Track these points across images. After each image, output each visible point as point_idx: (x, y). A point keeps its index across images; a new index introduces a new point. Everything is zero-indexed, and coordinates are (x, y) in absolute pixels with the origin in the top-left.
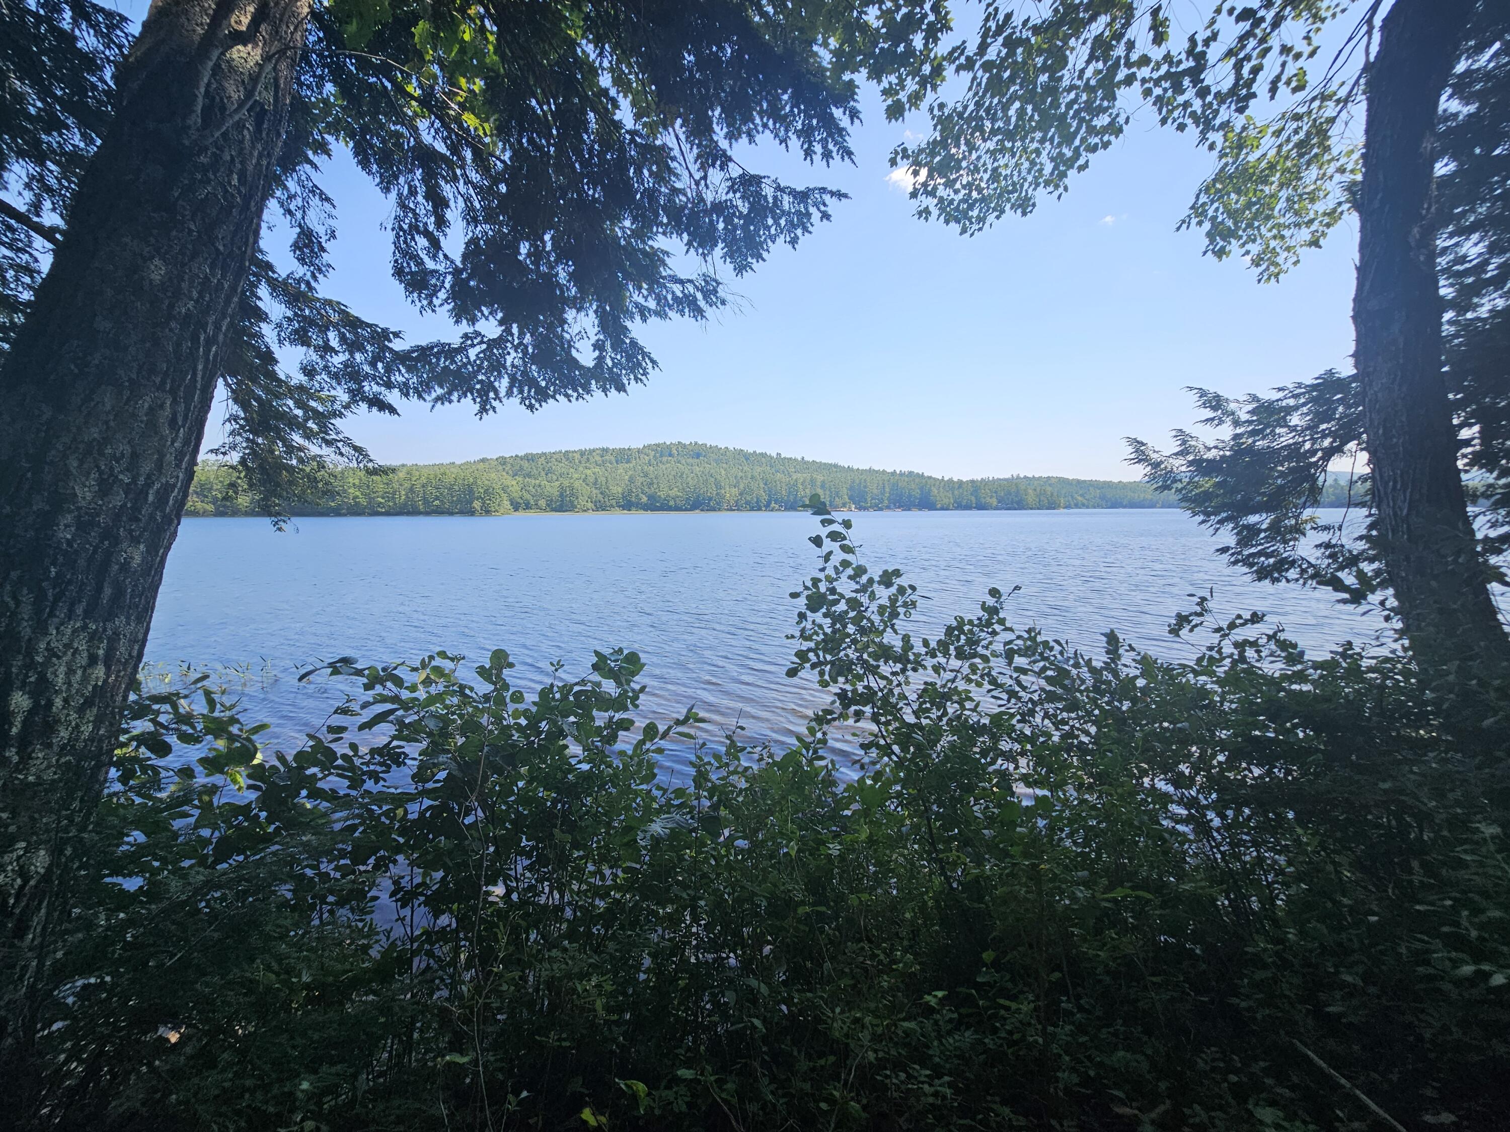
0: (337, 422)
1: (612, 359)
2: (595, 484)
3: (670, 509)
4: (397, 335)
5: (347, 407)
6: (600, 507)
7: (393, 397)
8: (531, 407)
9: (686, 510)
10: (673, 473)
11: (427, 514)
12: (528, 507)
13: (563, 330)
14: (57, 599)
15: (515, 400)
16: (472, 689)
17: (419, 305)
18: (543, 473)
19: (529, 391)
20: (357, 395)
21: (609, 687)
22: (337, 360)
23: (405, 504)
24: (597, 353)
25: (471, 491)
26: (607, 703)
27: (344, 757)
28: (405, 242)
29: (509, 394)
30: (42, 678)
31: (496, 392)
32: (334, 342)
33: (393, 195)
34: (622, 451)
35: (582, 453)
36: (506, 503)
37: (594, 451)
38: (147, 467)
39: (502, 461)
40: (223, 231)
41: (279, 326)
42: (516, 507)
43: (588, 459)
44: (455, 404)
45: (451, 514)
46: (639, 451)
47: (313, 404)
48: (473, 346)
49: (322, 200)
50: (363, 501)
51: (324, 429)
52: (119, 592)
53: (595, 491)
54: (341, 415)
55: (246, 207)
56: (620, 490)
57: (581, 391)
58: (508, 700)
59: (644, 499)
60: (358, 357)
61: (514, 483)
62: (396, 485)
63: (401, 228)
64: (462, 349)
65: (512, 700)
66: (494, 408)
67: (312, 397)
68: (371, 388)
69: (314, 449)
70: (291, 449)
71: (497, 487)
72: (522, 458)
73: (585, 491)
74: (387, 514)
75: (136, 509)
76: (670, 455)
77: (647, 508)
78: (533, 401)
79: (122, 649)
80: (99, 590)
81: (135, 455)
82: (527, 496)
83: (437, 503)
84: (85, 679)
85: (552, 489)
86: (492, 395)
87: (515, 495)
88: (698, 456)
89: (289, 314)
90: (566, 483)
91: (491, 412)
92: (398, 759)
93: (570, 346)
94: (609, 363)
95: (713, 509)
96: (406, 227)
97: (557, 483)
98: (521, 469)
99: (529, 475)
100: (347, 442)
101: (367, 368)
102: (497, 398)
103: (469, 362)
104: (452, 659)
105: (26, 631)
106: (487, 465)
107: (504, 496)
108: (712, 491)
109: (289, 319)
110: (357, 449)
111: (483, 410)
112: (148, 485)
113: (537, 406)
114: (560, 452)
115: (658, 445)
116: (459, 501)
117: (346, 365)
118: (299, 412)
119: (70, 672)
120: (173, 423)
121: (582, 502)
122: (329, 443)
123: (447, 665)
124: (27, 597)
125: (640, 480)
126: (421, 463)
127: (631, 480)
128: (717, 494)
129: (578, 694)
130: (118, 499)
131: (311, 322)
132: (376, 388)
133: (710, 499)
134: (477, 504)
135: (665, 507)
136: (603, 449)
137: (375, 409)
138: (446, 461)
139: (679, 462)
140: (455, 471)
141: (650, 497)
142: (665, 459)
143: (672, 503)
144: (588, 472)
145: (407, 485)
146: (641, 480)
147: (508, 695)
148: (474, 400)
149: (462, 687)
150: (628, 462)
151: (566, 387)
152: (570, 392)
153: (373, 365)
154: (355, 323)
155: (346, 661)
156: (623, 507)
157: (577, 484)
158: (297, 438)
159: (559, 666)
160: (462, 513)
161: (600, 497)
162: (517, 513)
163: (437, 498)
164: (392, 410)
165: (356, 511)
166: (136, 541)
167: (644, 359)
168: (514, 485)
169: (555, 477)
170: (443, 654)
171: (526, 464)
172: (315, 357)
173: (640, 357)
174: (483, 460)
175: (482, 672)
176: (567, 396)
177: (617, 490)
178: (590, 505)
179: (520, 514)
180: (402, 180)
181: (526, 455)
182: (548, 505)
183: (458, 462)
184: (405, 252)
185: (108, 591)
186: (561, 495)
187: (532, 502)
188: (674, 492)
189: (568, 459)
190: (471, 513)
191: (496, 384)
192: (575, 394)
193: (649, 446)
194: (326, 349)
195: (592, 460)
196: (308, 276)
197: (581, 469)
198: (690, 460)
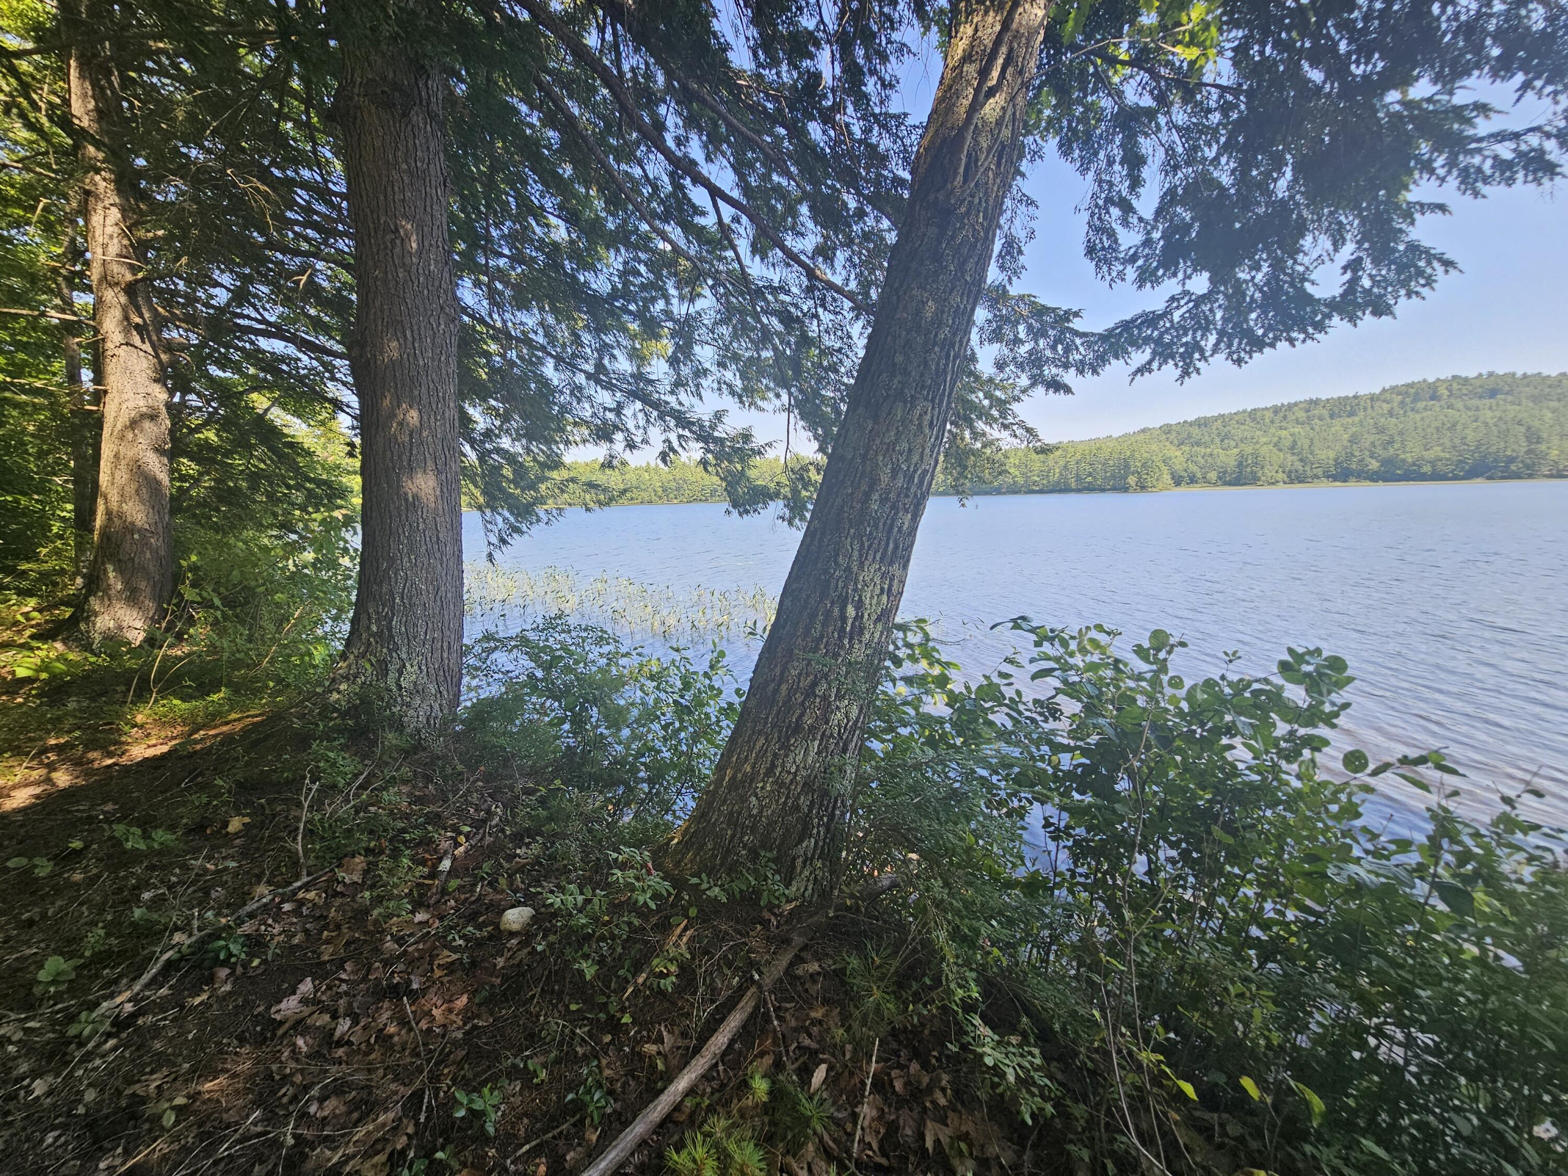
0: (1015, 406)
1: (1371, 276)
2: (1292, 448)
3: (1423, 477)
4: (1076, 314)
5: (1024, 391)
6: (1295, 478)
7: (1070, 377)
8: (1239, 362)
9: (1455, 478)
10: (1437, 424)
11: (1078, 491)
12: (1193, 480)
13: (1295, 262)
14: (870, 547)
15: (1221, 357)
16: (1126, 665)
17: (1108, 278)
18: (1217, 440)
19: (1240, 343)
20: (1035, 381)
21: (1296, 694)
22: (1023, 350)
23: (1058, 483)
24: (1348, 275)
25: (1127, 466)
26: (1293, 714)
27: (1011, 699)
28: (1099, 218)
29: (1216, 349)
30: (860, 600)
31: (1202, 351)
32: (1022, 335)
33: (1091, 175)
34: (1342, 402)
35: (1276, 410)
36: (1167, 478)
37: (1296, 404)
38: (915, 458)
39: (1167, 429)
40: (970, 265)
41: (982, 329)
42: (1178, 481)
43: (1285, 417)
44: (1155, 372)
45: (1103, 490)
46: (1373, 398)
47: (998, 393)
48: (1177, 308)
49: (1027, 205)
50: (1020, 480)
51: (1003, 414)
52: (896, 547)
53: (1290, 458)
54: (1018, 399)
55: (987, 237)
56: (1332, 454)
57: (1310, 330)
58: (1165, 684)
59: (1374, 465)
60: (1042, 342)
61: (1178, 453)
62: (1051, 464)
63: (1097, 206)
64: (1167, 313)
65: (1170, 684)
66: (1198, 371)
67: (997, 387)
68: (1050, 371)
69: (994, 432)
70: (976, 435)
71: (1157, 459)
72: (1191, 424)
73: (1273, 459)
74: (1041, 492)
75: (908, 489)
76: (1434, 397)
77: (1375, 477)
78: (1242, 354)
79: (895, 588)
80: (887, 545)
81: (910, 450)
82: (1193, 468)
83: (1089, 479)
84: (878, 603)
85: (1228, 458)
86: (1197, 356)
87: (1178, 467)
88: (1493, 393)
89: (990, 316)
90: (1249, 450)
91: (1194, 375)
92: (1054, 712)
93: (1304, 279)
94: (1366, 283)
95: (1517, 476)
96: (1101, 202)
97: (1236, 451)
98: (1189, 436)
99: (1198, 444)
100: (1021, 424)
101: (1048, 353)
102: (1203, 358)
103: (1172, 326)
104: (1108, 633)
105: (855, 569)
106: (1148, 435)
107: (1165, 469)
108: (1519, 447)
109: (990, 321)
110: (1028, 430)
111: (1186, 373)
112: (915, 471)
113: (1247, 358)
114: (1245, 411)
115: (1411, 385)
116: (1113, 477)
117: (1030, 353)
118: (986, 403)
119: (872, 597)
120: (931, 423)
121: (1269, 472)
122: (1005, 427)
123: (1102, 638)
124: (856, 547)
125: (1368, 439)
126: (1077, 439)
127: (1353, 440)
128: (1529, 452)
129: (1256, 693)
130: (900, 482)
131: (1005, 320)
132: (1054, 370)
133: (1511, 460)
134: (1132, 480)
135: (1413, 474)
136: (1311, 401)
137: (1051, 391)
138: (1102, 435)
139: (1451, 407)
140: (1111, 444)
141: (1384, 462)
142: (1420, 405)
143: (1427, 469)
144: (1284, 433)
145: (1062, 463)
146: (1372, 438)
147: (1165, 678)
148: (1176, 365)
149: (1117, 661)
150: (1352, 414)
151: (1289, 330)
152: (1294, 335)
153: (1054, 348)
154: (1040, 311)
155: (1023, 618)
156: (1335, 478)
157: (1264, 450)
158: (980, 425)
159: (1233, 657)
160: (1114, 489)
161: (1298, 465)
162: (1178, 489)
163: (1090, 475)
164: (1068, 390)
165: (1014, 490)
166: (907, 511)
167: (1429, 263)
168: (1178, 457)
169: (1233, 443)
170: (1099, 628)
171: (1195, 431)
172: (1006, 351)
173: (1422, 264)
174: (1144, 431)
175: (1140, 651)
176: (1292, 341)
177: (1327, 455)
178: (1281, 476)
179: (1183, 490)
180: (1102, 155)
181: (1198, 420)
182: (1220, 478)
183: (1115, 435)
184: (1100, 228)
185: (891, 546)
186: (1240, 465)
187: (1199, 475)
188: (1436, 452)
189: (1254, 420)
190: (1125, 489)
191: (1203, 343)
192: (1302, 336)
193: (1393, 388)
194: (1017, 341)
195: (1291, 417)
196: (1006, 282)
197: (1273, 430)
198: (1475, 402)
